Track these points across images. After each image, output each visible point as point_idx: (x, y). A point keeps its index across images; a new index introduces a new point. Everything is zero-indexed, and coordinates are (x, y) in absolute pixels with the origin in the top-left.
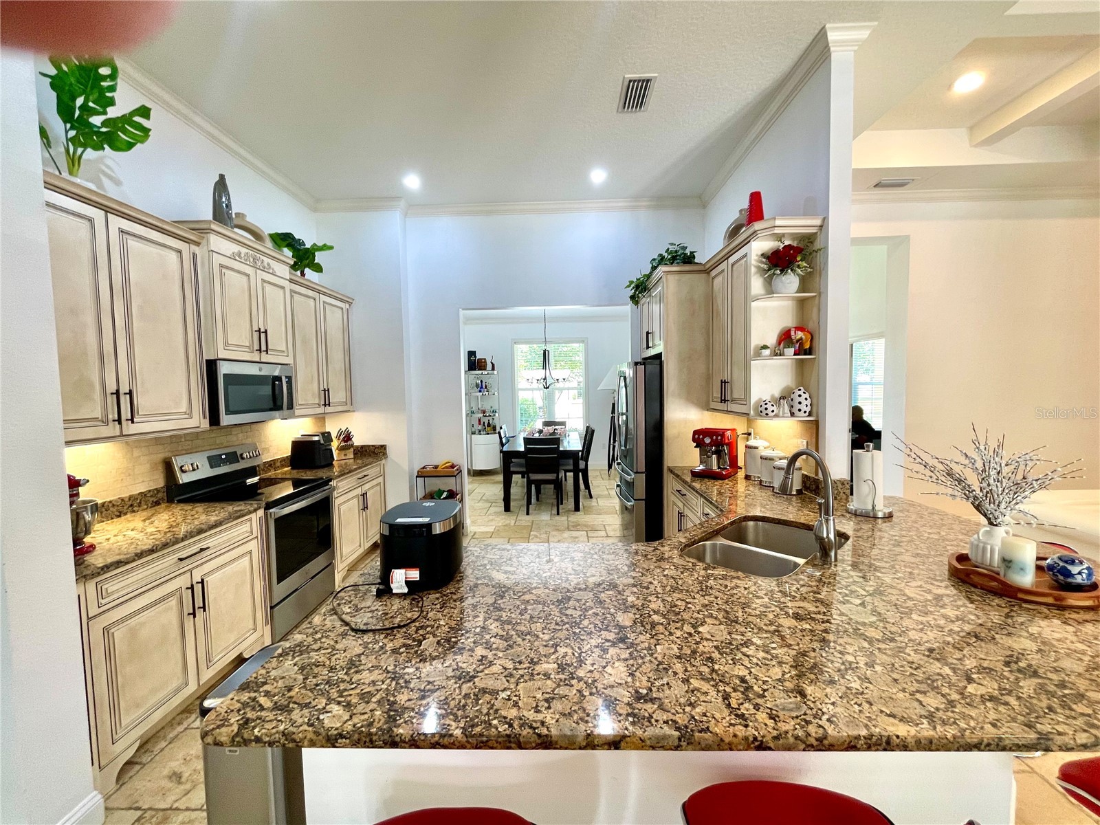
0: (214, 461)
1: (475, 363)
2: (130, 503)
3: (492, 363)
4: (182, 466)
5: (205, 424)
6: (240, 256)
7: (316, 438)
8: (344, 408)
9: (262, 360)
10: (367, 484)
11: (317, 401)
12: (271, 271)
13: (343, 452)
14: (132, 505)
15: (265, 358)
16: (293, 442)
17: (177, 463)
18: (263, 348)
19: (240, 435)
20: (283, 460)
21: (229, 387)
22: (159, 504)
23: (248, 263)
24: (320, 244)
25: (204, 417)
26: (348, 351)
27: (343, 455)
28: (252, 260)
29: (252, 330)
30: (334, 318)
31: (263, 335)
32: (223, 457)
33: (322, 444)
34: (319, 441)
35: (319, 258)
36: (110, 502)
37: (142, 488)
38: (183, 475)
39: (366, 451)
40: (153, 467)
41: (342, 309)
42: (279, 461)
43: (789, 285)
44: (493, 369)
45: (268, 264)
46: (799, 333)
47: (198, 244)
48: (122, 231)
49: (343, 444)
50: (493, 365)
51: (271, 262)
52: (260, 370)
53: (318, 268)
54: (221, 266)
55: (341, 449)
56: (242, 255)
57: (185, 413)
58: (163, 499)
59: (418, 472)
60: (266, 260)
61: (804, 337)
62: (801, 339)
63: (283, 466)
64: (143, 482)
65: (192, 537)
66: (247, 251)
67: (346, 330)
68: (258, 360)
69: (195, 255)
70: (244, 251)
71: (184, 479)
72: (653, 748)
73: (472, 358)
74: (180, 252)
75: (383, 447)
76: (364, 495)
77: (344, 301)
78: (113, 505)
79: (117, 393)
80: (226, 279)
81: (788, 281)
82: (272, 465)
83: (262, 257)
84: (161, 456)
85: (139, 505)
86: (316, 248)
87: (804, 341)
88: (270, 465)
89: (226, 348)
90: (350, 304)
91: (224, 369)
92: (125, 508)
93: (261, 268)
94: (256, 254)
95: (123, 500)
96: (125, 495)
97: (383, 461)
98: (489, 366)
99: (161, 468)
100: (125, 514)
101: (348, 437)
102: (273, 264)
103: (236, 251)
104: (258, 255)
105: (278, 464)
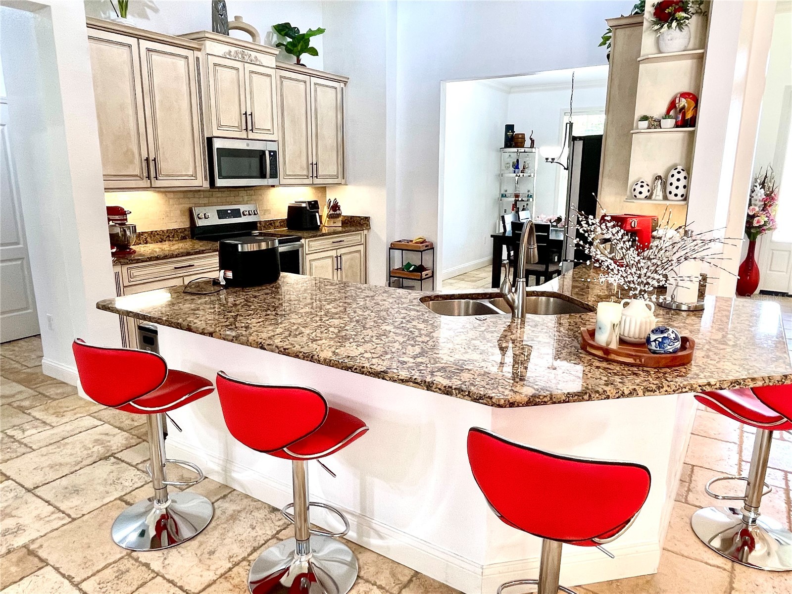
0: (222, 214)
1: (513, 140)
2: (167, 234)
3: (531, 139)
4: (198, 215)
5: (206, 185)
6: (230, 55)
7: (304, 205)
8: (336, 181)
9: (249, 138)
10: (343, 249)
11: (305, 173)
12: (258, 63)
13: (332, 220)
14: (169, 236)
15: (251, 135)
16: (289, 207)
17: (196, 211)
18: (250, 128)
19: (246, 197)
20: (282, 221)
21: (222, 158)
22: (186, 239)
23: (237, 59)
24: (314, 29)
25: (206, 179)
26: (341, 128)
27: (332, 223)
28: (240, 56)
29: (241, 114)
30: (326, 97)
31: (249, 117)
32: (229, 212)
33: (308, 210)
34: (306, 207)
35: (313, 42)
36: (156, 231)
37: (175, 226)
38: (199, 221)
39: (354, 221)
40: (182, 213)
41: (336, 88)
42: (279, 221)
43: (670, 42)
44: (532, 146)
45: (256, 57)
46: (683, 100)
47: (199, 50)
48: (149, 50)
49: (332, 212)
50: (533, 141)
51: (258, 55)
52: (248, 145)
53: (314, 52)
54: (215, 65)
55: (330, 217)
56: (232, 54)
57: (192, 176)
58: (188, 235)
59: (391, 244)
60: (253, 54)
61: (686, 105)
62: (683, 108)
63: (281, 226)
64: (176, 222)
65: (183, 256)
66: (237, 49)
67: (341, 108)
68: (246, 137)
69: (198, 59)
70: (233, 49)
71: (200, 223)
72: (224, 339)
73: (510, 134)
74: (187, 58)
75: (367, 219)
76: (339, 258)
77: (339, 81)
78: (158, 234)
79: (147, 160)
80: (219, 75)
81: (669, 37)
82: (271, 223)
83: (250, 52)
84: (188, 206)
85: (173, 237)
86: (312, 33)
87: (686, 110)
88: (271, 224)
89: (219, 128)
90: (345, 83)
91: (217, 144)
92: (165, 237)
93: (249, 61)
94: (244, 50)
95: (163, 232)
96: (165, 229)
97: (366, 232)
98: (528, 143)
99: (187, 214)
100: (165, 241)
101: (335, 207)
102: (260, 56)
103: (227, 51)
104: (246, 51)
105: (278, 224)
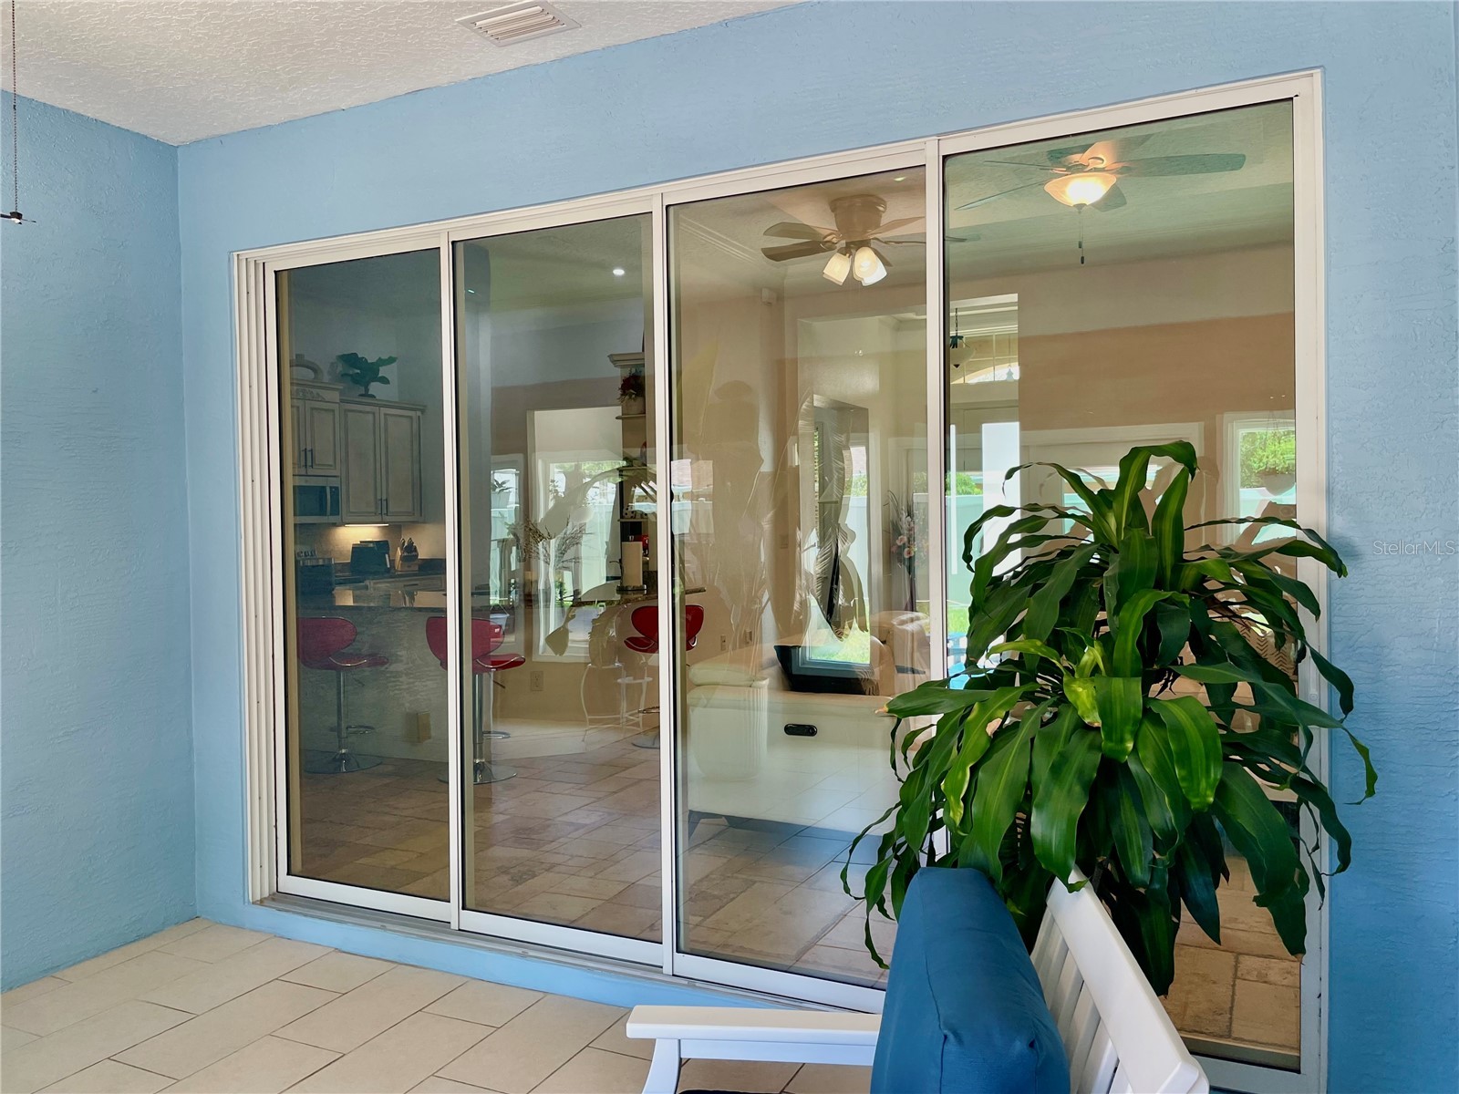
7: (370, 545)
8: (410, 519)
9: (308, 474)
11: (373, 508)
12: (320, 399)
13: (407, 563)
15: (311, 471)
16: (354, 546)
18: (309, 464)
20: (344, 564)
24: (385, 357)
26: (417, 459)
27: (406, 566)
28: (301, 394)
29: (300, 450)
30: (399, 428)
31: (309, 455)
33: (376, 551)
35: (384, 371)
41: (411, 418)
45: (318, 394)
49: (406, 554)
51: (320, 391)
52: (306, 481)
53: (384, 382)
55: (404, 559)
60: (315, 391)
67: (417, 438)
68: (304, 473)
70: (295, 388)
77: (415, 410)
86: (382, 362)
90: (423, 411)
101: (411, 549)
102: (322, 392)
